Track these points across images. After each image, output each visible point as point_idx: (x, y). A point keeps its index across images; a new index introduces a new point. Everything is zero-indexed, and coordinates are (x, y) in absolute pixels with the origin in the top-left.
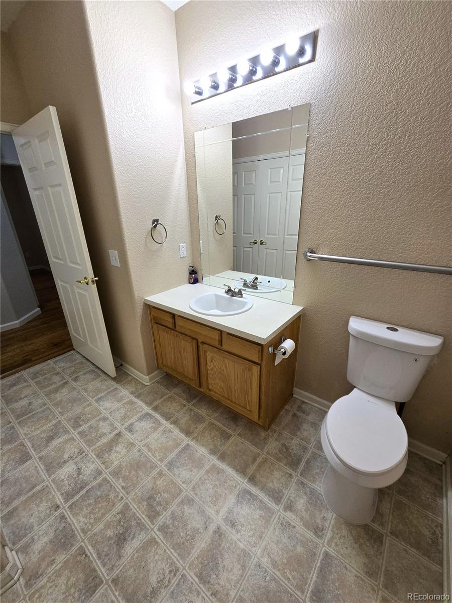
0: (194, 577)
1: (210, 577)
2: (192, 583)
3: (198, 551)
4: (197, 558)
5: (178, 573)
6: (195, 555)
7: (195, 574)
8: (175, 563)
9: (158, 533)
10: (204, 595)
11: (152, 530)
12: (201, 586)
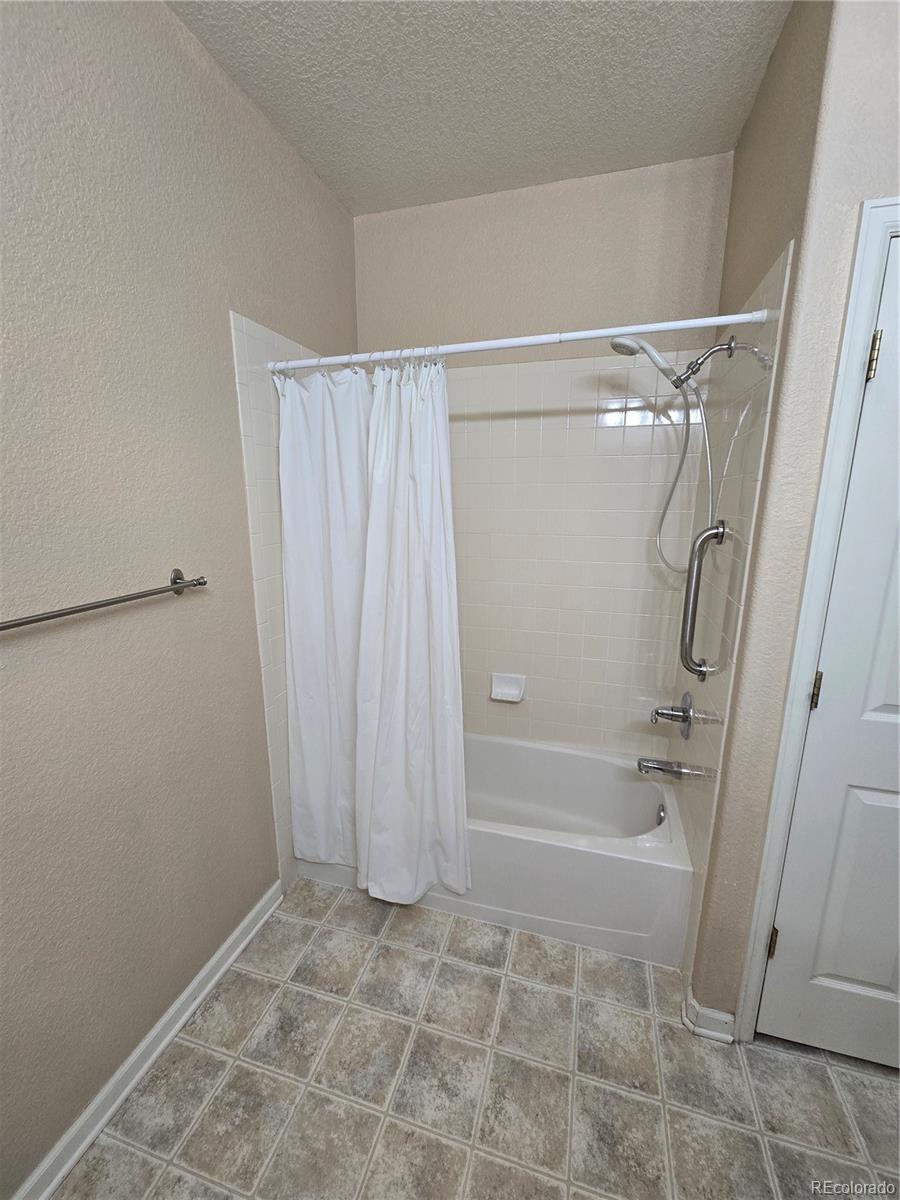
0: (450, 1143)
1: (424, 1157)
2: (450, 1132)
3: (460, 1189)
4: (457, 1176)
5: (478, 1135)
6: (462, 1180)
7: (451, 1148)
8: (492, 1147)
9: (554, 1183)
10: (425, 1126)
11: (569, 1183)
12: (433, 1136)
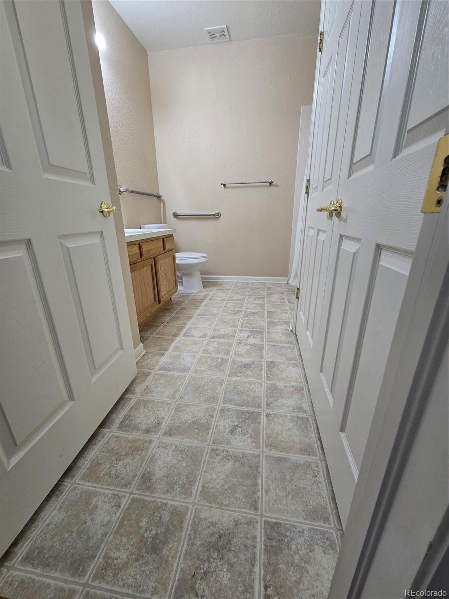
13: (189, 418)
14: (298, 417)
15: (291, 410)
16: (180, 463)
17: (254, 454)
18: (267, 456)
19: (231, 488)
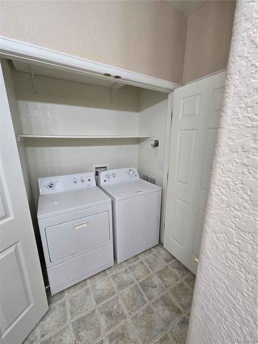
13: (166, 310)
14: (131, 270)
15: (128, 274)
16: (180, 294)
17: (156, 275)
18: (153, 271)
19: (170, 274)
